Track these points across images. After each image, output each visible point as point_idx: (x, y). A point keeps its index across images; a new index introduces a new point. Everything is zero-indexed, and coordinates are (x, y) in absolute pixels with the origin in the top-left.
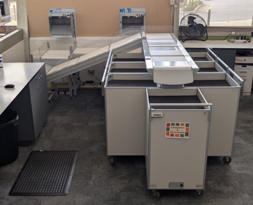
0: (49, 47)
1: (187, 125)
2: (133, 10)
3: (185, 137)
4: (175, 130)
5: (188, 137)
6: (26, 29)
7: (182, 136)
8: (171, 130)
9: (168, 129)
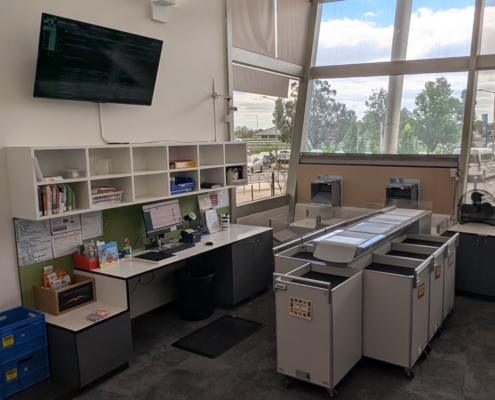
0: (307, 215)
1: (309, 304)
2: (406, 180)
3: (307, 318)
4: (298, 307)
5: (309, 318)
6: (293, 194)
7: (304, 315)
8: (295, 306)
9: (292, 305)
